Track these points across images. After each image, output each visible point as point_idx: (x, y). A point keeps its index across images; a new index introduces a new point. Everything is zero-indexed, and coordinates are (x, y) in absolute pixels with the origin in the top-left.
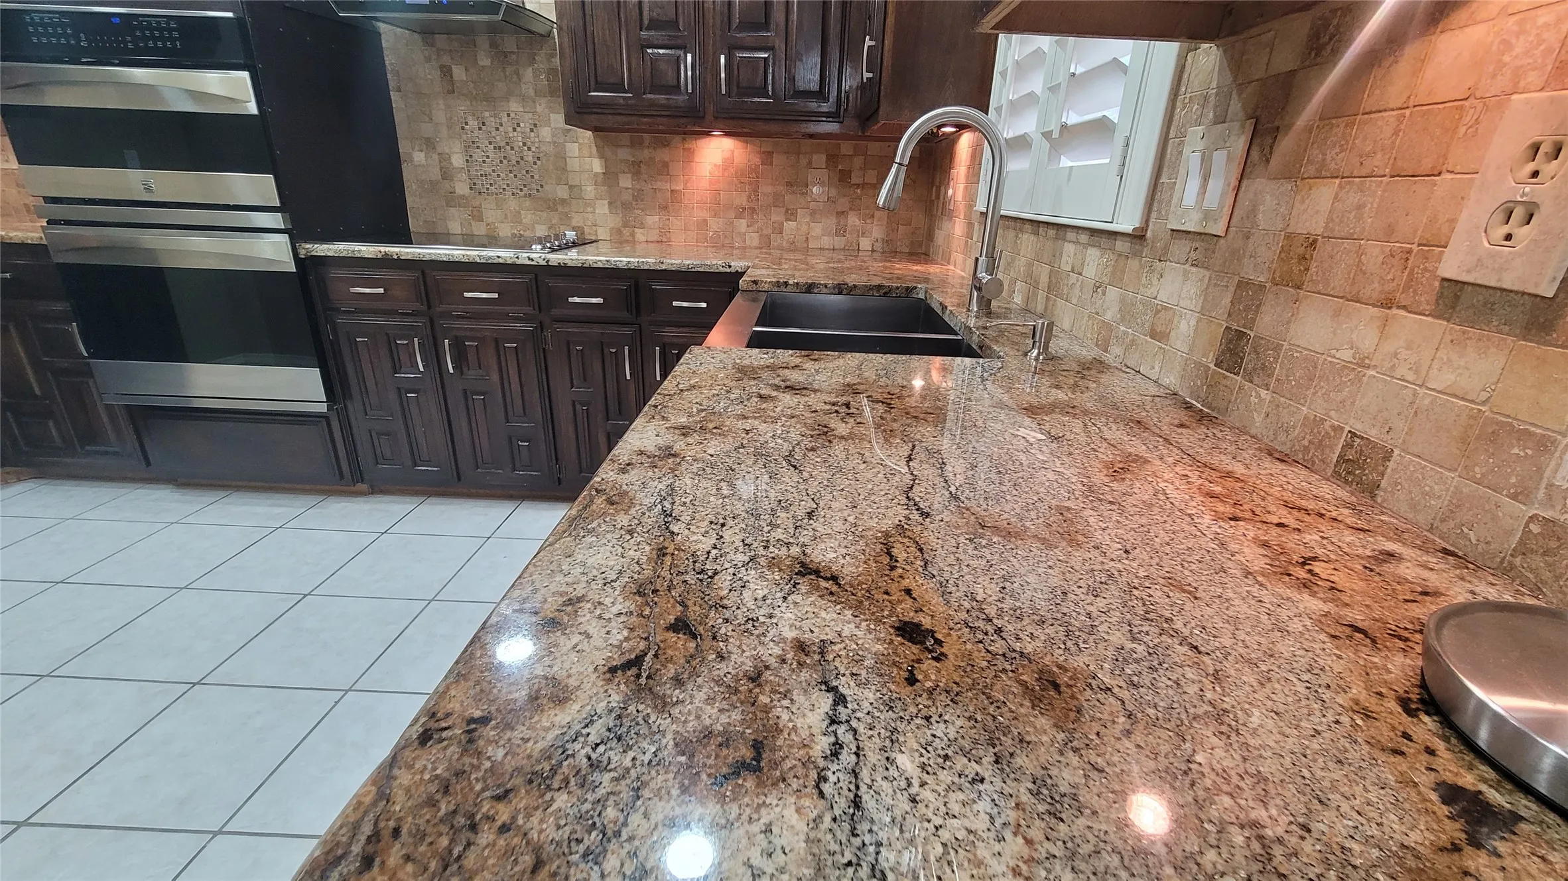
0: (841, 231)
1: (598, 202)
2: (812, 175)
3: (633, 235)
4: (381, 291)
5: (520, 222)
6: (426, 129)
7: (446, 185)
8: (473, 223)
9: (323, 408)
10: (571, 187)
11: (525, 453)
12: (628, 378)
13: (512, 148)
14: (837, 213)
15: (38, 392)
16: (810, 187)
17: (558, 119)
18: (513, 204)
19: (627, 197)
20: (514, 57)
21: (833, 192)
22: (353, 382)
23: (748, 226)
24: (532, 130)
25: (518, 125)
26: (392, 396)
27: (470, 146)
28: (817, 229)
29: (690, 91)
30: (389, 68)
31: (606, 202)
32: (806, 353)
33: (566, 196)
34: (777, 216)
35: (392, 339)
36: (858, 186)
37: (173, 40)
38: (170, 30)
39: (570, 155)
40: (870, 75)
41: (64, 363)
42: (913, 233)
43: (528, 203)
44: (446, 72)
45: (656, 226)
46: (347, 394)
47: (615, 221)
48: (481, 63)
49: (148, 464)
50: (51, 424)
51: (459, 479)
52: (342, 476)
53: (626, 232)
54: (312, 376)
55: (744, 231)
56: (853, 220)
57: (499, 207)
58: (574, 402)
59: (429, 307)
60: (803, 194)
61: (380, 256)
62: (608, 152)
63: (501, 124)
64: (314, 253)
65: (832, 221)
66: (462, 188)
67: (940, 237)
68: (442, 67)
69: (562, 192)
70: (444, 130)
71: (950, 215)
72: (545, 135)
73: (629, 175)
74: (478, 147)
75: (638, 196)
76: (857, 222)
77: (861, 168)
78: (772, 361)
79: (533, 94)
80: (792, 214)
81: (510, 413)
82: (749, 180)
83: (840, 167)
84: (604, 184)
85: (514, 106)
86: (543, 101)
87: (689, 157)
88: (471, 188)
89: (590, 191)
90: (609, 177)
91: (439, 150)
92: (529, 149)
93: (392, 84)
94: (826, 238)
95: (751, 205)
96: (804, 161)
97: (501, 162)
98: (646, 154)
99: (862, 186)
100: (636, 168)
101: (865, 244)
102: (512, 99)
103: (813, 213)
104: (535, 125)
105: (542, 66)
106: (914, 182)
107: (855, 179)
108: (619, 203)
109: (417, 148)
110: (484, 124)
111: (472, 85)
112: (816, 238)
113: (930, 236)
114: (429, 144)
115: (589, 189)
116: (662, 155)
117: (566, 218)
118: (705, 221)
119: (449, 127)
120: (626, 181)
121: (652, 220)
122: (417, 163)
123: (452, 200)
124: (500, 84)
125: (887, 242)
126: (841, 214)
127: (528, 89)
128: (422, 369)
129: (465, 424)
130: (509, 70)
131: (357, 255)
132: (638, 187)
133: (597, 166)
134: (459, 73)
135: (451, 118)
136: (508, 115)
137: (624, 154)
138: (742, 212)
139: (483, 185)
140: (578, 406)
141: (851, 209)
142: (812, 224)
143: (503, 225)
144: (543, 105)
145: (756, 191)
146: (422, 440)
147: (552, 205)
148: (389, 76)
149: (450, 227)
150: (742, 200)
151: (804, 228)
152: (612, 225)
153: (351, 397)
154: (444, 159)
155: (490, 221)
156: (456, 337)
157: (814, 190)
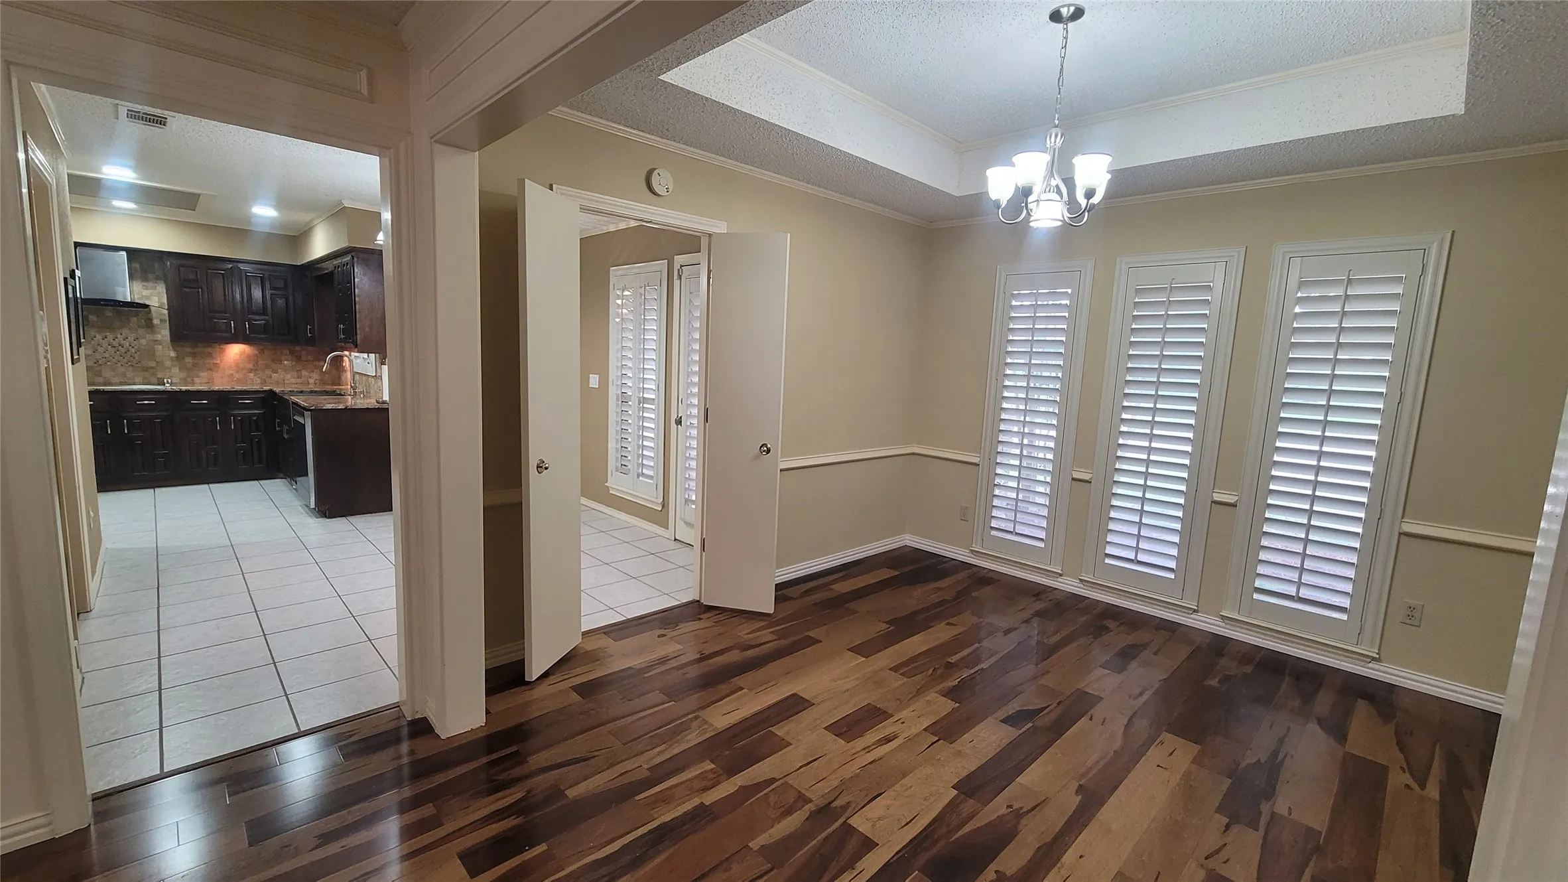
1: (172, 368)
2: (283, 357)
3: (193, 380)
5: (126, 377)
8: (95, 377)
10: (157, 362)
12: (218, 429)
13: (123, 347)
14: (297, 370)
17: (151, 336)
18: (122, 370)
19: (189, 366)
20: (126, 313)
21: (294, 363)
23: (254, 374)
24: (135, 340)
25: (127, 338)
27: (96, 346)
28: (288, 376)
29: (233, 333)
31: (177, 368)
33: (154, 366)
34: (268, 372)
39: (158, 350)
40: (311, 335)
43: (131, 369)
45: (205, 377)
47: (182, 374)
53: (189, 377)
55: (251, 377)
56: (304, 373)
57: (113, 370)
62: (178, 349)
63: (117, 338)
65: (295, 374)
67: (343, 378)
69: (152, 364)
71: (346, 371)
72: (143, 342)
73: (190, 358)
74: (101, 346)
75: (195, 365)
76: (307, 373)
79: (136, 327)
80: (275, 371)
82: (254, 360)
83: (296, 355)
84: (176, 361)
85: (125, 331)
86: (142, 329)
87: (223, 351)
88: (95, 363)
90: (179, 358)
92: (133, 348)
95: (256, 368)
96: (279, 352)
97: (115, 352)
98: (199, 350)
99: (307, 361)
100: (194, 355)
102: (124, 328)
103: (285, 371)
104: (137, 339)
105: (142, 317)
108: (184, 368)
110: (106, 338)
111: (99, 323)
112: (288, 380)
113: (340, 378)
115: (168, 363)
116: (210, 350)
117: (154, 374)
118: (232, 374)
120: (188, 360)
121: (203, 374)
124: (117, 323)
127: (134, 325)
130: (123, 318)
132: (196, 362)
134: (92, 318)
136: (121, 334)
137: (188, 350)
138: (250, 371)
139: (103, 362)
142: (285, 374)
144: (143, 331)
145: (257, 363)
147: (146, 369)
150: (251, 366)
151: (282, 374)
152: (180, 375)
155: (106, 376)
157: (285, 362)
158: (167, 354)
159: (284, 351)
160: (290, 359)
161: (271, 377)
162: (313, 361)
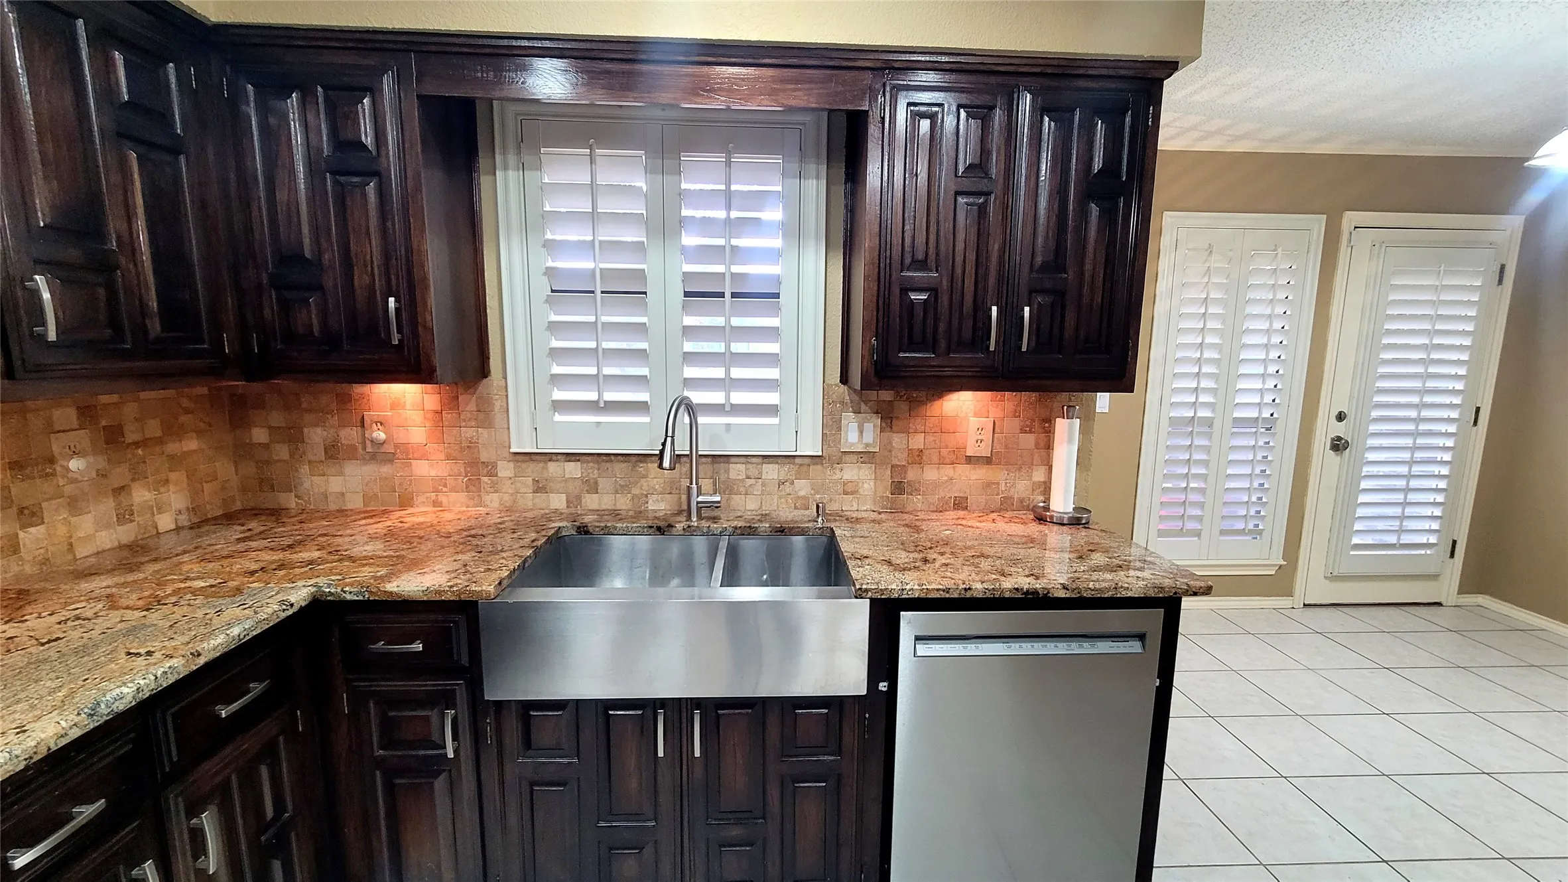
0: (125, 515)
2: (59, 445)
14: (114, 490)
16: (59, 462)
21: (101, 462)
28: (85, 524)
36: (137, 444)
42: (223, 488)
56: (141, 495)
60: (47, 475)
65: (108, 505)
76: (147, 496)
77: (136, 419)
80: (33, 514)
83: (104, 423)
94: (103, 533)
96: (36, 423)
99: (143, 443)
101: (165, 522)
103: (72, 502)
106: (210, 425)
107: (131, 436)
112: (89, 538)
125: (193, 510)
126: (120, 491)
141: (133, 480)
142: (73, 520)
151: (62, 530)
157: (75, 464)
159: (60, 414)
160: (86, 444)
162: (160, 441)
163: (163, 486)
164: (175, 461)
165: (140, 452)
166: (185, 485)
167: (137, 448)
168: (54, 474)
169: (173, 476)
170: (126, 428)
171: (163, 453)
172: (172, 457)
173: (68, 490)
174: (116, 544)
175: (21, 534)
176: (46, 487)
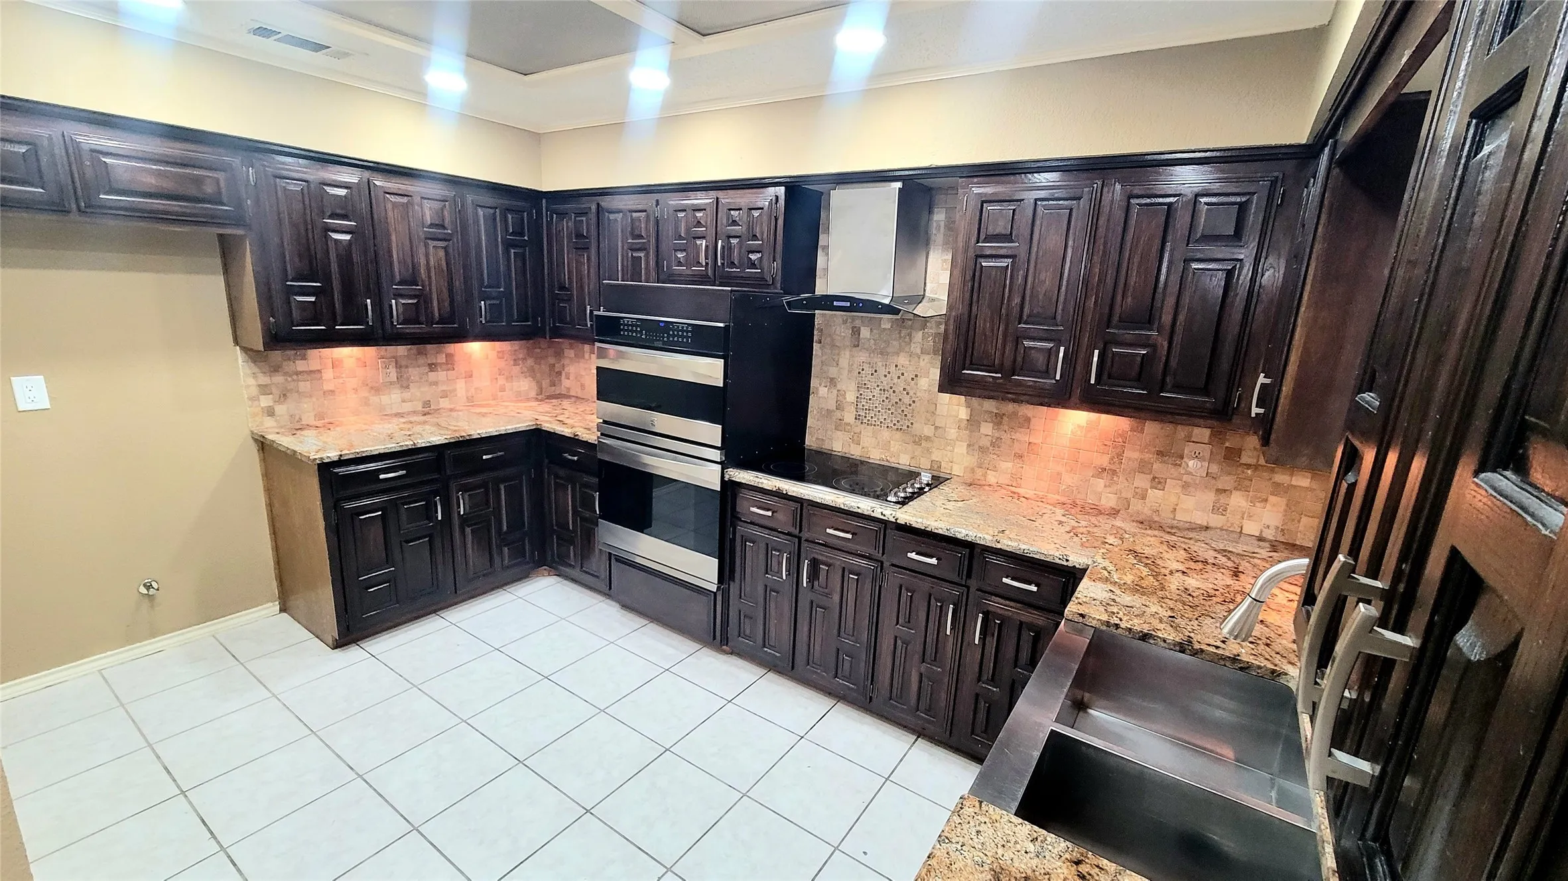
0: (1220, 509)
1: (957, 443)
2: (1189, 449)
3: (985, 475)
4: (769, 513)
5: (889, 450)
6: (833, 371)
7: (838, 414)
8: (852, 445)
9: (714, 588)
10: (936, 428)
11: (847, 666)
12: (948, 633)
13: (894, 392)
14: (1218, 490)
15: (571, 528)
16: (1185, 459)
17: (935, 374)
18: (885, 435)
19: (985, 442)
20: (910, 323)
21: (1214, 468)
22: (737, 575)
23: (1105, 486)
24: (913, 379)
25: (903, 374)
26: (761, 589)
27: (861, 386)
28: (1189, 502)
29: (1058, 377)
30: (816, 326)
31: (966, 444)
32: (1076, 852)
33: (931, 434)
34: (1142, 481)
35: (770, 549)
36: (1249, 466)
37: (687, 337)
38: (687, 332)
39: (942, 402)
40: (1261, 411)
41: (587, 514)
43: (899, 434)
44: (856, 332)
45: (1009, 471)
46: (732, 578)
47: (970, 460)
48: (883, 326)
49: (610, 588)
50: (572, 547)
51: (793, 668)
52: (714, 638)
53: (979, 472)
54: (714, 562)
55: (1101, 490)
56: (1237, 500)
57: (875, 435)
58: (896, 637)
59: (800, 531)
60: (1176, 464)
61: (774, 490)
62: (975, 403)
63: (889, 373)
64: (733, 479)
65: (1209, 497)
66: (849, 417)
68: (853, 328)
69: (928, 431)
70: (845, 372)
72: (923, 384)
73: (991, 425)
74: (868, 388)
75: (996, 443)
76: (1243, 504)
77: (1255, 449)
78: (1035, 861)
79: (919, 351)
80: (1159, 483)
81: (843, 630)
83: (1227, 444)
84: (966, 429)
85: (902, 360)
86: (927, 358)
88: (856, 418)
89: (952, 433)
90: (973, 423)
91: (839, 387)
92: (908, 394)
93: (815, 338)
94: (1199, 513)
95: (1113, 467)
96: (1182, 432)
97: (883, 401)
98: (1009, 408)
99: (1255, 467)
100: (998, 419)
101: (1251, 528)
102: (902, 354)
103: (1185, 486)
104: (916, 376)
105: (931, 331)
107: (1245, 459)
108: (976, 447)
109: (823, 385)
110: (876, 371)
111: (872, 342)
112: (1188, 511)
114: (833, 382)
115: (953, 431)
116: (1026, 411)
117: (928, 452)
118: (1059, 474)
119: (850, 371)
120: (987, 429)
121: (1007, 465)
122: (820, 395)
123: (840, 425)
124: (895, 343)
125: (1282, 531)
126: (1222, 492)
127: (916, 348)
128: (784, 578)
129: (806, 629)
130: (904, 333)
131: (760, 486)
132: (997, 435)
133: (963, 413)
134: (865, 332)
135: (852, 365)
137: (990, 405)
138: (1101, 472)
139: (865, 417)
140: (899, 642)
141: (1236, 489)
142: (1183, 496)
143: (874, 450)
144: (926, 361)
145: (1120, 455)
146: (773, 630)
147: (918, 440)
148: (815, 332)
149: (834, 446)
150: (1104, 461)
151: (1173, 499)
152: (966, 464)
153: (734, 581)
154: (841, 394)
155: (865, 445)
156: (814, 558)
157: (1191, 463)
158: (954, 413)
159: (1197, 431)
160: (1207, 455)
161: (1144, 498)
163: (1262, 501)
164: (1278, 489)
165: (1249, 472)
166: (1282, 509)
167: (1248, 469)
168: (1180, 465)
169: (1272, 499)
170: (1243, 453)
171: (1271, 479)
172: (1277, 485)
173: (1185, 478)
174: (1206, 524)
175: (1149, 491)
176: (1173, 471)
